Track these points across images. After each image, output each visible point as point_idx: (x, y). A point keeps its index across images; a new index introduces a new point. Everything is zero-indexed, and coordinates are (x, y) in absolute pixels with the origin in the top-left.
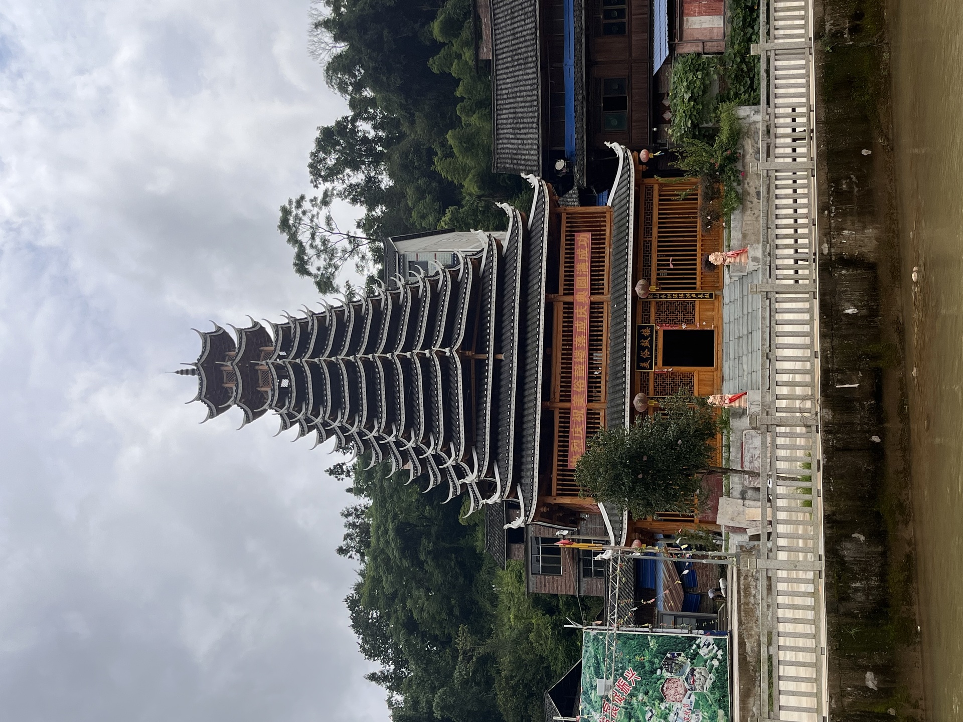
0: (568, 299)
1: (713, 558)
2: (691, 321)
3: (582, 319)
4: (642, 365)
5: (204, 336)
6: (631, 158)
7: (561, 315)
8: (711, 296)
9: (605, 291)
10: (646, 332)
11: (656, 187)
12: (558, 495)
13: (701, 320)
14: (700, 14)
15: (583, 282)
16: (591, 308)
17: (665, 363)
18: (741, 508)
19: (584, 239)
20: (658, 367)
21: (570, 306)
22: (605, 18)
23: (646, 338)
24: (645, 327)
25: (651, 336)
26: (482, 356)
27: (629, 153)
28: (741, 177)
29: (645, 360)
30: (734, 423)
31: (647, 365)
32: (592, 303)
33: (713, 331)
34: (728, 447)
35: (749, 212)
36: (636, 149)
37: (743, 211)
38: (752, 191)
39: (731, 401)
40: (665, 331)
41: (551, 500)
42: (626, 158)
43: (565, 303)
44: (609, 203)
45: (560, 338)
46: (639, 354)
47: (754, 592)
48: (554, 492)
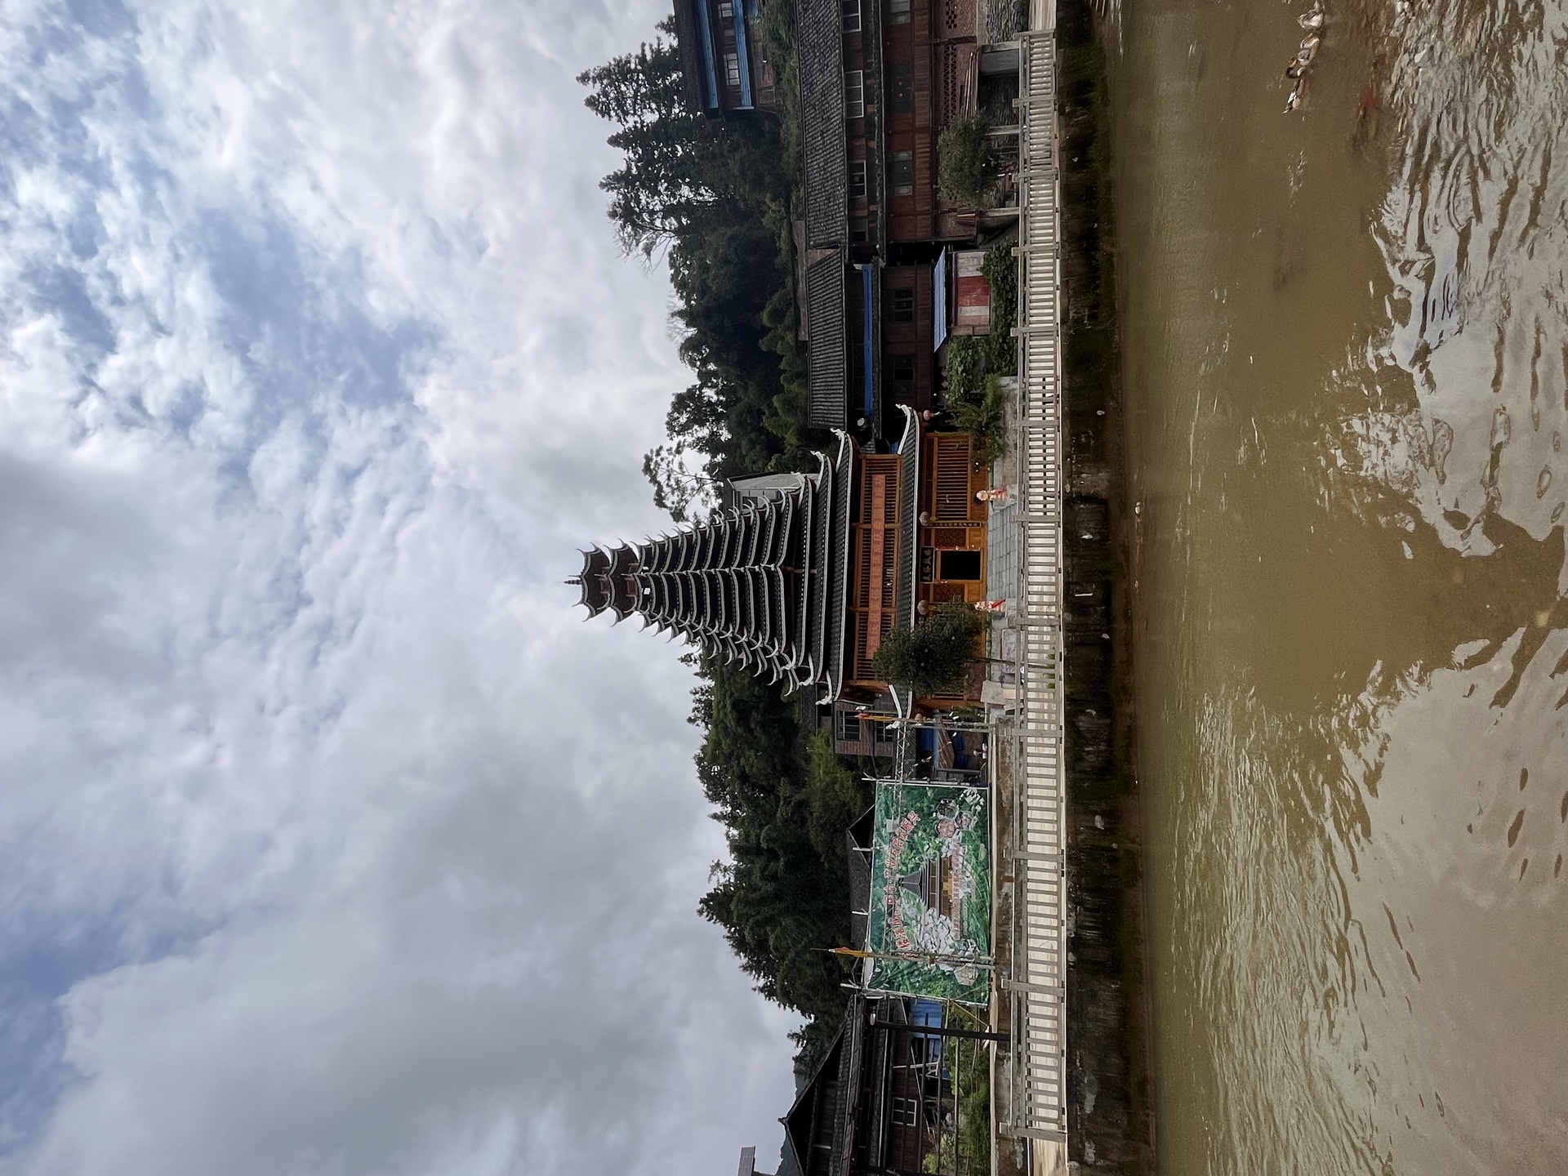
0: (867, 526)
1: (978, 727)
2: (964, 544)
3: (878, 542)
4: (925, 578)
5: (586, 554)
6: (916, 417)
7: (862, 538)
8: (978, 525)
9: (896, 521)
10: (928, 553)
11: (936, 439)
12: (858, 679)
13: (970, 544)
14: (971, 305)
15: (879, 513)
16: (885, 534)
17: (943, 577)
18: (1000, 689)
19: (879, 480)
20: (936, 579)
21: (868, 532)
22: (897, 308)
23: (928, 557)
24: (927, 549)
25: (932, 555)
26: (799, 571)
27: (915, 412)
28: (1002, 433)
29: (927, 575)
30: (995, 624)
31: (928, 578)
32: (886, 530)
33: (979, 553)
34: (991, 642)
35: (1008, 459)
36: (920, 410)
37: (1004, 458)
38: (1011, 443)
39: (993, 606)
40: (942, 552)
41: (852, 683)
42: (913, 417)
43: (865, 530)
44: (899, 452)
45: (861, 557)
46: (922, 569)
47: (1008, 754)
48: (855, 677)
